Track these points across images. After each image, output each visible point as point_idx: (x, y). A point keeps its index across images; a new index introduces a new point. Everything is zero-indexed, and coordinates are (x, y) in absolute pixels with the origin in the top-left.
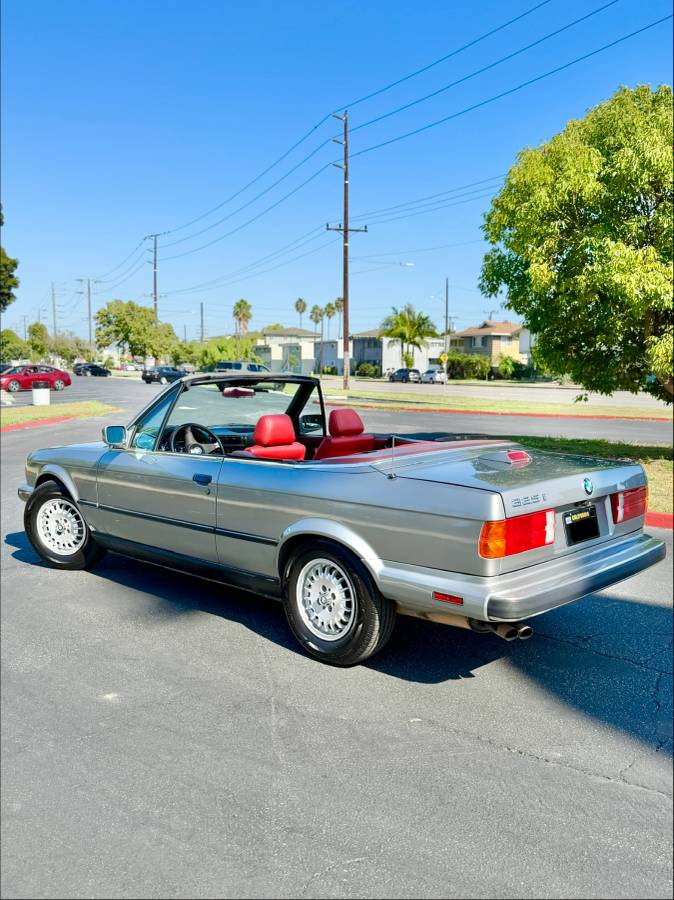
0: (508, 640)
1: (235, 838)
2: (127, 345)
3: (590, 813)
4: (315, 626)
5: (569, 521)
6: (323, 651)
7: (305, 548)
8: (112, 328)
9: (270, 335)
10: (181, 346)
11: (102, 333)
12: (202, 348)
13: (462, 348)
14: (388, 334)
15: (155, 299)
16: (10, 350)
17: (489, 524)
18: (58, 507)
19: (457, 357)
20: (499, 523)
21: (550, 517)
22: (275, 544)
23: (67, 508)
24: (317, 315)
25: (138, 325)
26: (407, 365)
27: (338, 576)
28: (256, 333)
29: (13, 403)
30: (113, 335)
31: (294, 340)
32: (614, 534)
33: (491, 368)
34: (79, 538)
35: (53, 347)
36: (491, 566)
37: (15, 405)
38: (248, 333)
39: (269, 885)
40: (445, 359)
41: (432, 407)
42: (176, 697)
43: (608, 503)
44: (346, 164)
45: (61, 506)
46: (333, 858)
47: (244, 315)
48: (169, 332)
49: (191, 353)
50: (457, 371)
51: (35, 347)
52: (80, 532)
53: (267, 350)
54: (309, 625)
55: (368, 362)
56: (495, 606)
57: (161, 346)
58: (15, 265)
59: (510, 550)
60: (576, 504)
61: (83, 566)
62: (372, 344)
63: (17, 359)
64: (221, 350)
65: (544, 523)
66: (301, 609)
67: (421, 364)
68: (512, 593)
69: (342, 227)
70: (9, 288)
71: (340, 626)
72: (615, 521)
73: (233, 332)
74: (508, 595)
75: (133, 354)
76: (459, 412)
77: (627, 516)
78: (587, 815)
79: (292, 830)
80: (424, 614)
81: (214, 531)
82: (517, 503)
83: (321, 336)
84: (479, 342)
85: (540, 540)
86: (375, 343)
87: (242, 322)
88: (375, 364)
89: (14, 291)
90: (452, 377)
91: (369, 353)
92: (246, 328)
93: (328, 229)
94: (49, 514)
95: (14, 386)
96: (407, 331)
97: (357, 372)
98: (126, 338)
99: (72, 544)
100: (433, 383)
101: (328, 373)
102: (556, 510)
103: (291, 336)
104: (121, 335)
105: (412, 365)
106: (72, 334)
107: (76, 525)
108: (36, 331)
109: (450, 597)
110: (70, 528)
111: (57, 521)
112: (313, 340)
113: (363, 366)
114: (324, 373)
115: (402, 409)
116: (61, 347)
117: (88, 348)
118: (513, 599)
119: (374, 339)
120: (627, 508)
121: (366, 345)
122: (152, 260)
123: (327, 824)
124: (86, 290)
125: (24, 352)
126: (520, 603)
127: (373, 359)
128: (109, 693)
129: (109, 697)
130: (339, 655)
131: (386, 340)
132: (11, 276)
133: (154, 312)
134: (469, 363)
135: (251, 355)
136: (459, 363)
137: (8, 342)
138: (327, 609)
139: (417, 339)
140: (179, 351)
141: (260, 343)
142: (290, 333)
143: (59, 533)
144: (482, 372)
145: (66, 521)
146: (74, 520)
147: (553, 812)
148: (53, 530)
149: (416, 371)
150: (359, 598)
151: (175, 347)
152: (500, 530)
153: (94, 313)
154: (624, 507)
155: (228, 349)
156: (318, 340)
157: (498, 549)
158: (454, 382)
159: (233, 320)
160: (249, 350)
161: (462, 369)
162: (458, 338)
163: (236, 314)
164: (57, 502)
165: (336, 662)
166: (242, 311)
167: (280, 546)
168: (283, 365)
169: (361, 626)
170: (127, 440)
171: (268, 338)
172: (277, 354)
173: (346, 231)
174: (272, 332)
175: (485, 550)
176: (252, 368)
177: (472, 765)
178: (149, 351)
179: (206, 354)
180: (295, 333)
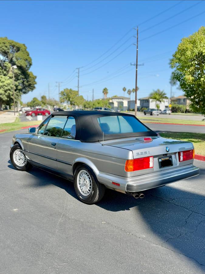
0: (136, 198)
1: (31, 254)
2: (69, 102)
3: (145, 255)
4: (82, 191)
5: (160, 160)
6: (83, 199)
7: (79, 166)
8: (65, 97)
9: (114, 99)
10: (86, 102)
11: (62, 98)
12: (93, 103)
13: (176, 103)
14: (151, 98)
15: (78, 88)
16: (36, 103)
17: (128, 161)
18: (19, 151)
19: (174, 106)
20: (131, 160)
21: (151, 159)
22: (71, 165)
23: (22, 152)
24: (129, 92)
25: (73, 96)
26: (158, 108)
27: (88, 176)
28: (110, 98)
29: (32, 119)
30: (65, 99)
31: (121, 100)
32: (179, 165)
33: (186, 109)
34: (25, 161)
35: (48, 103)
36: (129, 174)
37: (32, 120)
38: (107, 98)
39: (34, 269)
40: (170, 106)
41: (161, 122)
42: (34, 211)
43: (177, 155)
44: (137, 44)
45: (20, 151)
46: (57, 263)
47: (106, 92)
48: (82, 98)
49: (89, 104)
50: (174, 110)
51: (43, 103)
52: (25, 159)
53: (113, 103)
54: (80, 191)
55: (145, 107)
56: (129, 187)
57: (79, 102)
58: (36, 77)
59: (135, 169)
60: (164, 155)
61: (25, 170)
62: (146, 101)
63: (38, 106)
64: (98, 103)
65: (149, 161)
66: (78, 186)
67: (162, 108)
68: (135, 183)
69: (136, 64)
70: (34, 84)
71: (88, 191)
72: (180, 161)
73: (102, 98)
74: (134, 183)
75: (71, 105)
76: (170, 124)
77: (184, 160)
78: (144, 256)
79: (49, 253)
80: (114, 189)
81: (56, 160)
82: (138, 154)
83: (130, 99)
84: (182, 101)
85: (148, 166)
86: (147, 101)
87: (105, 95)
88: (147, 108)
89: (35, 85)
90: (173, 112)
91: (145, 104)
92: (106, 96)
93: (131, 65)
94: (17, 154)
95: (33, 115)
96: (158, 97)
97: (141, 110)
98: (69, 100)
99: (23, 163)
100: (166, 114)
101: (132, 111)
102: (154, 157)
103: (120, 99)
104: (68, 99)
105: (159, 108)
106: (53, 99)
107: (24, 157)
108: (43, 98)
109: (117, 183)
110: (22, 158)
111: (19, 156)
112: (127, 100)
113: (143, 109)
114: (130, 110)
115: (151, 122)
116: (50, 103)
117: (58, 103)
118: (135, 185)
119: (147, 100)
120: (185, 157)
121: (144, 102)
122: (78, 75)
123: (60, 252)
124: (58, 85)
125: (40, 104)
126: (137, 186)
127: (146, 106)
128: (15, 209)
129: (15, 210)
130: (88, 201)
131: (151, 100)
132: (35, 81)
133: (78, 92)
134: (179, 108)
135: (108, 105)
136: (175, 108)
137: (35, 101)
138: (85, 186)
139: (161, 100)
140: (86, 104)
141: (111, 101)
142: (121, 98)
143: (19, 160)
144: (183, 110)
145: (21, 156)
146: (24, 156)
147: (133, 254)
148: (18, 159)
149: (160, 110)
150: (93, 183)
151: (84, 103)
152: (132, 163)
153: (60, 92)
154: (183, 156)
155: (101, 103)
156: (129, 100)
157: (131, 169)
158: (173, 113)
159: (103, 94)
160: (107, 103)
161: (176, 110)
162: (176, 99)
163: (103, 92)
164: (19, 150)
165: (87, 203)
166: (105, 91)
167: (72, 166)
168: (118, 108)
169: (93, 192)
170: (36, 132)
171: (113, 100)
172: (116, 105)
173: (137, 65)
174: (115, 98)
175: (127, 169)
176: (105, 109)
177: (114, 238)
178: (76, 104)
179: (94, 105)
180: (122, 98)
